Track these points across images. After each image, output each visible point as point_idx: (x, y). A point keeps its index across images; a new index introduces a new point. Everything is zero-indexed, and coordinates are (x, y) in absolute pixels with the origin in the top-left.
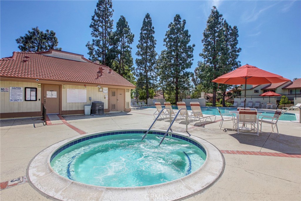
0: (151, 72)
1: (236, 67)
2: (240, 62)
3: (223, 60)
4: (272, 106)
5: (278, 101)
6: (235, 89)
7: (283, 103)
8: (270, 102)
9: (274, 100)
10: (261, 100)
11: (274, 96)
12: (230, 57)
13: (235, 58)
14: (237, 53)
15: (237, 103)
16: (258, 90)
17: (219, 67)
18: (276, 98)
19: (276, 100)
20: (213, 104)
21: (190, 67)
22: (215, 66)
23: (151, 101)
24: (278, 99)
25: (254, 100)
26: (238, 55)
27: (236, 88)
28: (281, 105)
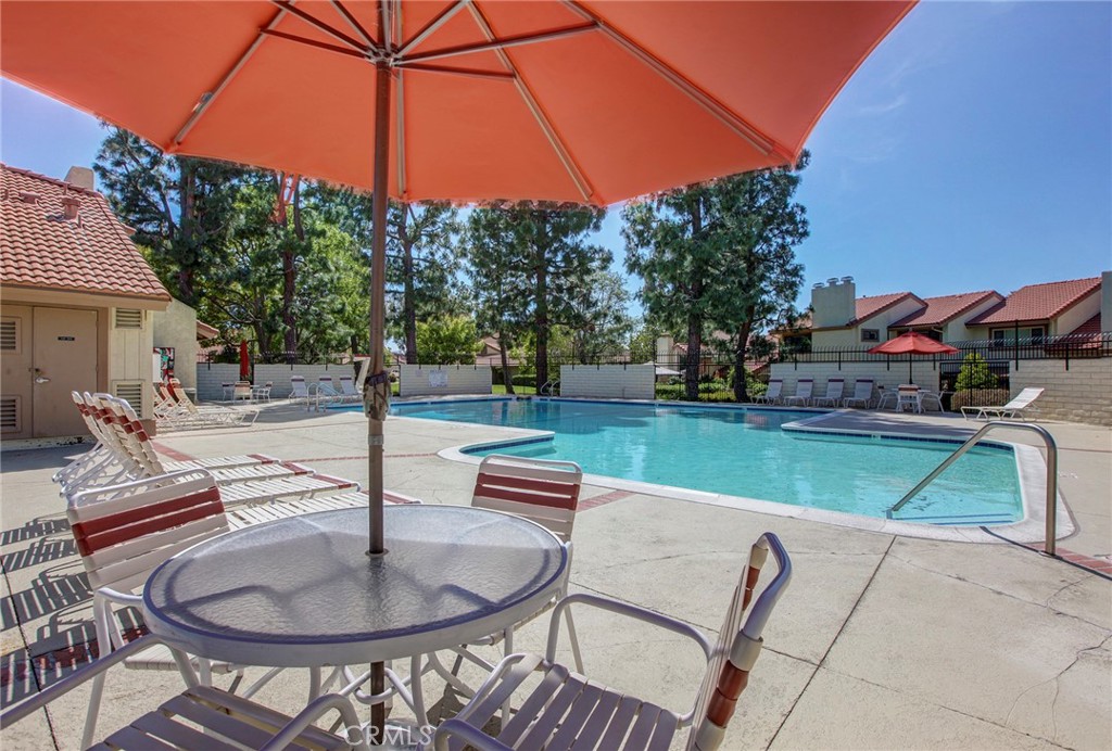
0: (435, 247)
1: (787, 232)
2: (803, 210)
3: (728, 193)
4: (918, 401)
5: (949, 378)
6: (785, 322)
7: (970, 386)
8: (911, 383)
9: (929, 373)
10: (876, 370)
11: (931, 357)
12: (767, 189)
13: (785, 193)
14: (793, 173)
15: (780, 384)
16: (877, 331)
17: (713, 226)
18: (938, 364)
19: (937, 374)
20: (688, 389)
21: (597, 227)
22: (696, 221)
23: (419, 374)
24: (948, 368)
25: (852, 371)
26: (794, 181)
27: (791, 320)
28: (961, 392)
